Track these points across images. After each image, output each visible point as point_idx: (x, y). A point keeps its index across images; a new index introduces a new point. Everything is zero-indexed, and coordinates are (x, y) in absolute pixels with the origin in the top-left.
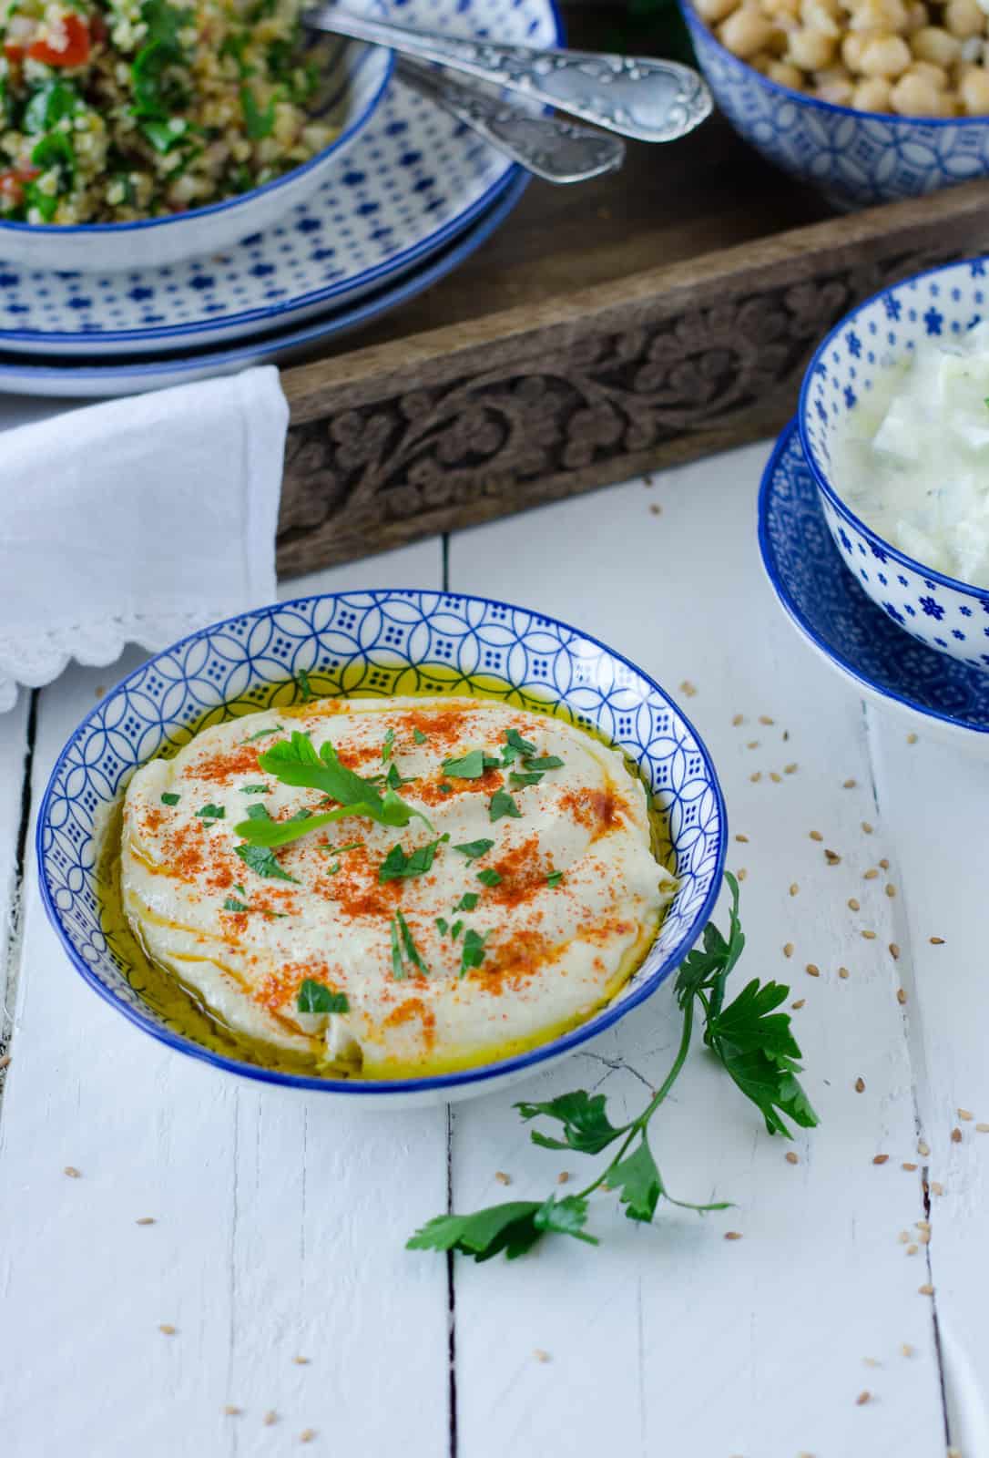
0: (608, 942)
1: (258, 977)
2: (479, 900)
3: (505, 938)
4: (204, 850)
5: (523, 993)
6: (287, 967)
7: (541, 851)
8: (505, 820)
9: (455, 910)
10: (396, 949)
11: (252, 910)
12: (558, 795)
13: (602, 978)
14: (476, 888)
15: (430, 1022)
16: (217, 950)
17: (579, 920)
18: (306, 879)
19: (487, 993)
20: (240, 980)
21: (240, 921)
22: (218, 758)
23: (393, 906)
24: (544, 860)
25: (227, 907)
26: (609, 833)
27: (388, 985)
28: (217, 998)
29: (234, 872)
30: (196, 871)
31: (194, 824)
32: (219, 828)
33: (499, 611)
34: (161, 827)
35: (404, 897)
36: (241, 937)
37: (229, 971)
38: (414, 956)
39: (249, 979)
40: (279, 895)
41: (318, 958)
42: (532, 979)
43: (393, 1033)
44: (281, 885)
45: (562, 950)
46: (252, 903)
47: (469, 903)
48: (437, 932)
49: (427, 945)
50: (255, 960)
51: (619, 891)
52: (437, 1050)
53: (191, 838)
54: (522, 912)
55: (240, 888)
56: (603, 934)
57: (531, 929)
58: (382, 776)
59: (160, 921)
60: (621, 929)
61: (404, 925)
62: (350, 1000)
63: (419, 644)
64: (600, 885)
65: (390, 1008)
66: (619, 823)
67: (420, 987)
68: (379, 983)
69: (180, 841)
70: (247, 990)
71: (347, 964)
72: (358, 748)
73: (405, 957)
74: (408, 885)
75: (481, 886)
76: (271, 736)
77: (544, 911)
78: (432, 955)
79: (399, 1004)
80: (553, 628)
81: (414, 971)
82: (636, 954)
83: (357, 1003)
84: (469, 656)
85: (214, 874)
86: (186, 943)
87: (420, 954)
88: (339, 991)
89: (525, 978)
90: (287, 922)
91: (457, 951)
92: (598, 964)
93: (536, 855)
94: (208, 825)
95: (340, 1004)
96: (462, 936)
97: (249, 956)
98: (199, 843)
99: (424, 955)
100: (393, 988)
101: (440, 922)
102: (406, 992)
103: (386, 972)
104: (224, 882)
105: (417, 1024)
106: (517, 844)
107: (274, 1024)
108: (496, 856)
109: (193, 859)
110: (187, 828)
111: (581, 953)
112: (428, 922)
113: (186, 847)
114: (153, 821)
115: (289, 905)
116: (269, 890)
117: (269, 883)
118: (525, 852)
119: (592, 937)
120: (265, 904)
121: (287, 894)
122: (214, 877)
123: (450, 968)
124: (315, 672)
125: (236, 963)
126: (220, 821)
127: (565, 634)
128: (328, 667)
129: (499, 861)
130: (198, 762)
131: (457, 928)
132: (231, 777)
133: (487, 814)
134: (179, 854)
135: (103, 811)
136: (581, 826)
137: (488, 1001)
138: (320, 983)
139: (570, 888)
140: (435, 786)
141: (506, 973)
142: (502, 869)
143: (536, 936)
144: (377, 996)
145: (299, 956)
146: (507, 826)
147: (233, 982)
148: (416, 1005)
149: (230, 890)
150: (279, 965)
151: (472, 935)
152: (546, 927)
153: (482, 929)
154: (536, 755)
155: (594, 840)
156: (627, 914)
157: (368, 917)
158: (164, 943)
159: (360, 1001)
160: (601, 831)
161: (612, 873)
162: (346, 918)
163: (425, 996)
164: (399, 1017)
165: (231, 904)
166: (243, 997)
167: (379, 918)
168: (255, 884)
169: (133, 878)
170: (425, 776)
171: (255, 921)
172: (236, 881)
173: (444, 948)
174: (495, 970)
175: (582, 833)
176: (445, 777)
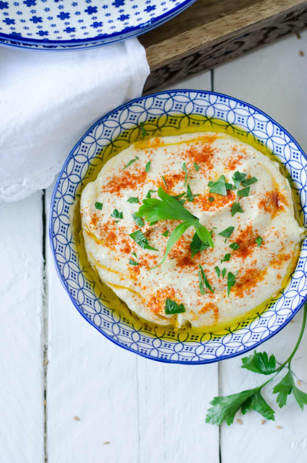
0: (282, 266)
1: (147, 295)
2: (231, 255)
3: (243, 274)
4: (117, 232)
5: (252, 295)
6: (158, 291)
7: (253, 230)
8: (238, 214)
9: (222, 261)
10: (201, 284)
11: (140, 265)
12: (258, 201)
13: (280, 281)
14: (230, 251)
15: (217, 311)
16: (129, 283)
17: (271, 259)
18: (161, 249)
19: (238, 297)
20: (140, 297)
21: (137, 270)
22: (114, 178)
23: (197, 261)
24: (254, 233)
25: (130, 263)
26: (278, 213)
27: (199, 298)
28: (133, 307)
29: (130, 244)
30: (115, 244)
31: (111, 221)
32: (121, 223)
33: (223, 99)
34: (98, 223)
35: (201, 257)
36: (138, 277)
37: (135, 292)
38: (208, 286)
39: (143, 296)
40: (151, 258)
41: (170, 287)
42: (255, 288)
43: (203, 316)
44: (151, 253)
45: (265, 273)
46: (140, 261)
47: (227, 258)
48: (216, 274)
49: (213, 281)
50: (145, 288)
51: (284, 242)
52: (220, 320)
53: (110, 227)
54: (249, 260)
55: (135, 254)
56: (280, 263)
57: (253, 268)
58: (184, 193)
59: (104, 267)
60: (286, 258)
61: (202, 272)
62: (185, 307)
63: (189, 109)
64: (278, 241)
65: (200, 308)
66: (282, 208)
67: (211, 297)
68: (195, 297)
69: (106, 229)
70: (143, 301)
71: (181, 289)
72: (172, 174)
73: (205, 286)
74: (202, 253)
75: (231, 250)
76: (134, 163)
77: (257, 259)
78: (215, 284)
79: (204, 305)
80: (246, 108)
81: (208, 291)
82: (293, 265)
83: (188, 307)
84: (210, 113)
85: (123, 246)
86: (117, 281)
87: (210, 285)
88: (180, 303)
89: (252, 288)
90: (156, 270)
91: (225, 281)
92: (279, 277)
93: (251, 232)
94: (117, 222)
95: (181, 309)
96: (226, 275)
97: (142, 286)
98: (114, 229)
99: (212, 285)
100: (201, 299)
101: (217, 268)
102: (206, 300)
103: (197, 292)
104: (127, 250)
105: (212, 312)
106: (244, 228)
107: (156, 317)
108: (236, 234)
109: (113, 237)
110: (108, 223)
111: (272, 273)
112: (212, 269)
113: (109, 231)
114: (94, 220)
115: (155, 262)
116: (146, 255)
117: (146, 251)
118: (247, 232)
119: (276, 264)
120: (146, 261)
121: (154, 257)
122: (123, 248)
123: (222, 288)
124: (147, 122)
125: (137, 289)
126: (122, 220)
127: (252, 111)
128: (152, 120)
129: (237, 237)
130: (107, 182)
131: (224, 271)
132: (122, 191)
133: (230, 213)
134: (107, 235)
135: (71, 213)
136: (267, 213)
137: (239, 301)
138: (173, 300)
139: (267, 245)
140: (207, 198)
141: (244, 287)
142: (239, 242)
143: (255, 270)
144: (195, 303)
145: (162, 286)
146: (238, 218)
147: (136, 297)
148: (211, 305)
149: (130, 255)
150: (155, 291)
151: (231, 275)
152: (258, 266)
153: (234, 271)
154: (246, 178)
155: (273, 217)
156: (288, 251)
157: (187, 267)
158: (106, 277)
159: (189, 306)
160: (275, 212)
161: (282, 235)
162: (179, 269)
163: (214, 301)
164: (205, 310)
165: (132, 262)
166: (142, 305)
167: (192, 268)
168: (141, 251)
169: (90, 245)
170: (202, 193)
171: (142, 269)
172: (132, 250)
173: (220, 281)
174: (239, 286)
175: (269, 215)
176: (210, 193)
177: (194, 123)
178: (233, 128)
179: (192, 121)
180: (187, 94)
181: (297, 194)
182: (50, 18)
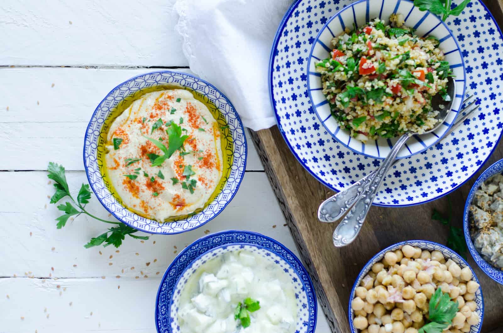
0: (141, 208)
1: (125, 128)
2: (147, 177)
3: (137, 184)
4: (163, 111)
5: (125, 189)
6: (127, 134)
7: (162, 191)
8: (172, 182)
9: (144, 172)
10: (131, 159)
11: (143, 124)
12: (179, 194)
13: (132, 207)
14: (150, 177)
15: (115, 169)
16: (132, 117)
17: (145, 201)
18: (152, 136)
19: (123, 181)
20: (124, 123)
21: (140, 122)
22: (195, 110)
23: (145, 157)
24: (161, 191)
25: (144, 118)
26: (173, 206)
27: (123, 158)
28: (118, 119)
29: (155, 118)
30: (156, 109)
31: (169, 107)
32: (168, 113)
33: (241, 175)
34: (168, 99)
35: (147, 160)
36: (136, 122)
37: (127, 121)
38: (130, 163)
39: (125, 126)
40: (147, 130)
41: (130, 141)
42: (128, 191)
43: (113, 160)
44: (150, 131)
45: (137, 197)
46: (145, 124)
47: (146, 175)
48: (136, 168)
49: (133, 166)
50: (129, 126)
51: (155, 209)
52: (110, 170)
53: (166, 107)
54: (145, 188)
55: (149, 121)
56: (143, 206)
57: (140, 190)
58: (185, 151)
59: (142, 103)
60: (146, 210)
61: (138, 160)
62: (118, 150)
63: (237, 155)
64: (156, 205)
65: (117, 159)
66: (175, 208)
67: (123, 166)
68: (123, 156)
69: (165, 104)
70: (122, 126)
71: (129, 148)
72: (197, 144)
73: (130, 162)
74: (149, 161)
75: (151, 178)
76: (204, 122)
77: (145, 193)
78: (130, 168)
79: (118, 161)
80: (235, 188)
81: (127, 164)
82: (142, 214)
83: (117, 152)
84: (234, 168)
85: (154, 114)
86: (133, 110)
88: (120, 147)
89: (128, 190)
90: (139, 133)
91: (132, 174)
92: (135, 206)
93: (161, 190)
94: (169, 111)
95: (116, 148)
96: (136, 174)
97: (130, 125)
98: (165, 109)
99: (130, 166)
100: (122, 160)
101: (140, 169)
102: (122, 162)
103: (126, 157)
104: (152, 116)
105: (114, 166)
106: (163, 185)
107: (112, 133)
108: (160, 181)
109: (160, 108)
110: (168, 106)
111: (137, 202)
112: (140, 166)
113: (163, 106)
114: (170, 97)
115: (144, 133)
116: (149, 128)
117: (151, 128)
118: (161, 187)
119: (142, 204)
120: (145, 127)
121: (147, 132)
122: (153, 114)
123: (128, 172)
124: (229, 130)
125: (129, 122)
126: (170, 114)
127: (233, 192)
128: (230, 133)
129: (158, 181)
130: (193, 105)
131: (138, 173)
132: (187, 114)
133: (172, 177)
134: (161, 105)
135: (175, 84)
136: (172, 199)
137: (121, 182)
138: (122, 142)
139: (153, 199)
140: (182, 164)
141: (129, 185)
142: (155, 182)
143: (138, 192)
144: (120, 156)
145: (130, 137)
146: (170, 182)
147: (124, 121)
148: (118, 165)
149: (149, 118)
150: (127, 132)
151: (136, 177)
152: (141, 194)
153: (138, 179)
154: (193, 187)
155: (170, 203)
156: (150, 212)
157: (141, 151)
158: (136, 105)
159: (118, 152)
160: (173, 204)
161: (159, 208)
162: (140, 147)
163: (121, 167)
164: (116, 162)
165: (145, 119)
166: (119, 125)
167: (140, 154)
168: (151, 125)
169: (156, 94)
170: (185, 161)
171: (140, 125)
172: (152, 119)
173: (132, 170)
174: (129, 182)
175: (171, 200)
176: (185, 166)
177: (229, 158)
178: (225, 181)
179: (230, 157)
180: (244, 153)
181: (185, 219)
182: (289, 73)
